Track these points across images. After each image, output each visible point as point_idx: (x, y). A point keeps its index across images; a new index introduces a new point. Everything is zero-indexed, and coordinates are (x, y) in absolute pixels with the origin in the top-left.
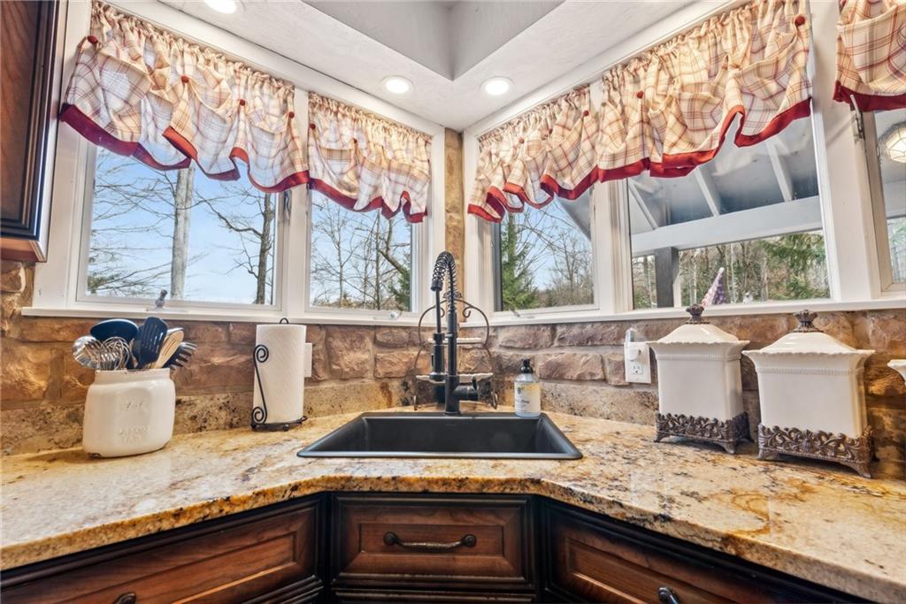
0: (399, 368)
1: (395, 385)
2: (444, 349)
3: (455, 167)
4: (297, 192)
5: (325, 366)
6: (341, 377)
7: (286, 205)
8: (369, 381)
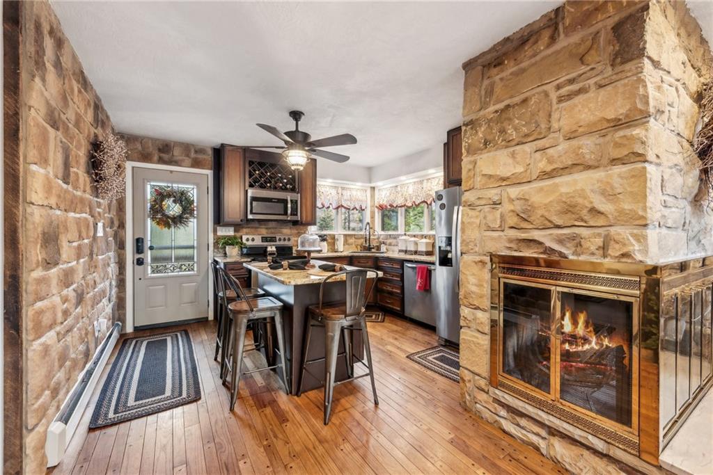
0: (360, 243)
1: (359, 247)
2: (368, 239)
3: (373, 196)
4: (339, 209)
5: (346, 242)
6: (348, 244)
7: (337, 212)
8: (354, 245)
